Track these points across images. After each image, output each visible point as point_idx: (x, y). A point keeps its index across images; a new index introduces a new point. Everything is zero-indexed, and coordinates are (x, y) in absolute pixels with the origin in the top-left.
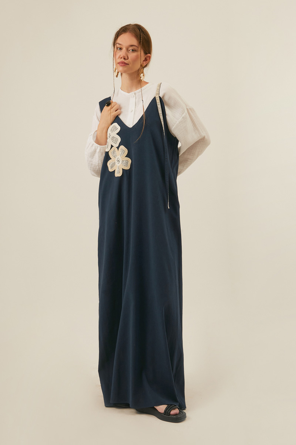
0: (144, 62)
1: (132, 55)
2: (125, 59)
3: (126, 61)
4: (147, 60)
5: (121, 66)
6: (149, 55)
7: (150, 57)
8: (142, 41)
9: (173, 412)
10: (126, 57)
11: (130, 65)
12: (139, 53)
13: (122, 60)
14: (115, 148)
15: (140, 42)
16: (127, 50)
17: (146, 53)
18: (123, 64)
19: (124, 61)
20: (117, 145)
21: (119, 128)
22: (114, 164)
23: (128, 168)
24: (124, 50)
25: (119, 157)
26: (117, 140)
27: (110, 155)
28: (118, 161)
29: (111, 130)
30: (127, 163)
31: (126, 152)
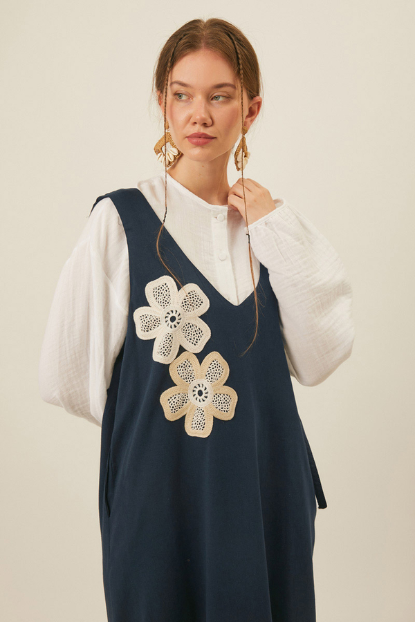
0: (249, 119)
1: (221, 111)
2: (205, 125)
3: (208, 131)
4: (252, 113)
5: (197, 145)
6: (257, 98)
7: (259, 104)
8: (244, 68)
10: (209, 121)
11: (220, 139)
12: (236, 104)
13: (198, 129)
14: (189, 356)
15: (238, 73)
16: (210, 98)
18: (200, 140)
19: (203, 130)
20: (199, 348)
21: (205, 305)
22: (184, 400)
23: (228, 415)
24: (199, 99)
25: (206, 384)
26: (199, 334)
27: (174, 374)
28: (201, 394)
29: (183, 303)
30: (228, 403)
31: (226, 372)
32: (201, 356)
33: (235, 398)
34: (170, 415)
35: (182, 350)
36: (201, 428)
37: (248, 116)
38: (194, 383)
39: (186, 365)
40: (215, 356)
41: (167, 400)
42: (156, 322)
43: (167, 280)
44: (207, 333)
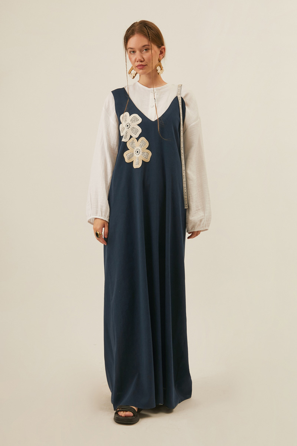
0: (161, 55)
1: (146, 55)
3: (143, 63)
4: (162, 53)
5: (140, 69)
6: (163, 47)
7: (164, 49)
10: (142, 60)
12: (152, 51)
13: (139, 63)
14: (134, 139)
16: (141, 51)
17: (159, 47)
18: (141, 67)
19: (141, 63)
20: (137, 136)
21: (140, 120)
22: (132, 155)
23: (148, 160)
24: (138, 52)
25: (139, 148)
26: (137, 131)
27: (128, 145)
28: (138, 152)
29: (131, 120)
30: (147, 156)
31: (147, 144)
32: (138, 139)
33: (150, 154)
34: (127, 161)
35: (131, 137)
36: (137, 165)
37: (160, 54)
38: (136, 149)
39: (133, 143)
40: (143, 139)
41: (126, 155)
42: (124, 128)
43: (127, 114)
44: (140, 130)
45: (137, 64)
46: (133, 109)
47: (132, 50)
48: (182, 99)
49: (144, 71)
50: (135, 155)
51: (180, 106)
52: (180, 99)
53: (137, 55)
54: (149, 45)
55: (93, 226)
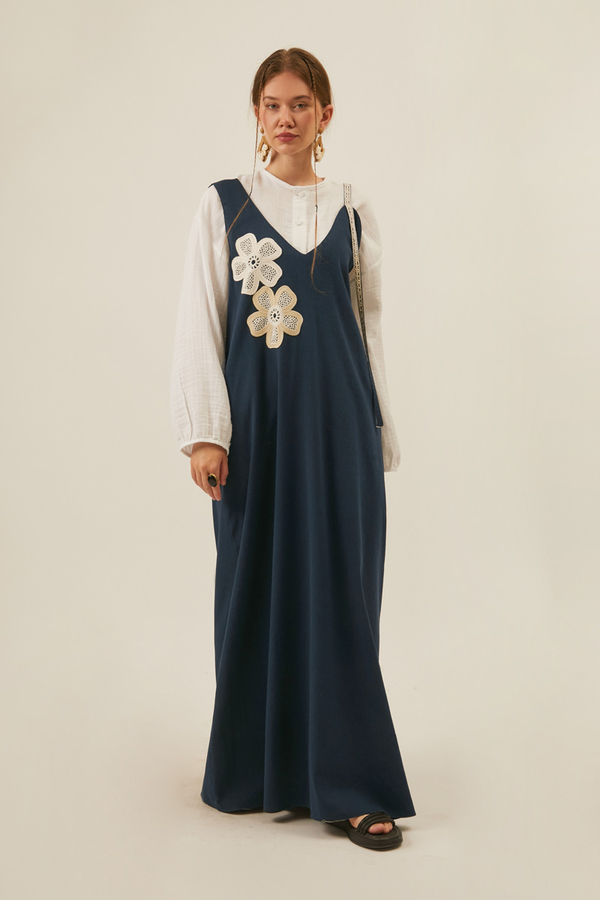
0: (323, 122)
1: (300, 116)
2: (290, 127)
3: (292, 131)
4: (326, 118)
5: (285, 142)
6: (329, 106)
7: (331, 111)
9: (374, 828)
10: (292, 123)
11: (302, 137)
12: (311, 110)
13: (284, 130)
14: (267, 289)
16: (291, 107)
17: (324, 105)
18: (286, 138)
19: (288, 131)
20: (273, 283)
21: (279, 251)
22: (264, 322)
23: (295, 332)
24: (284, 108)
25: (278, 308)
26: (274, 273)
27: (256, 302)
28: (275, 316)
29: (261, 251)
30: (295, 323)
31: (294, 300)
32: (275, 289)
33: (301, 319)
34: (254, 332)
35: (261, 285)
36: (274, 342)
37: (322, 120)
38: (271, 309)
39: (265, 297)
40: (285, 289)
41: (252, 321)
42: (243, 267)
43: (251, 236)
44: (279, 272)
45: (279, 131)
46: (263, 229)
47: (271, 102)
48: (355, 212)
49: (292, 147)
50: (270, 321)
51: (353, 225)
52: (352, 211)
53: (284, 114)
54: (309, 98)
55: (189, 459)
